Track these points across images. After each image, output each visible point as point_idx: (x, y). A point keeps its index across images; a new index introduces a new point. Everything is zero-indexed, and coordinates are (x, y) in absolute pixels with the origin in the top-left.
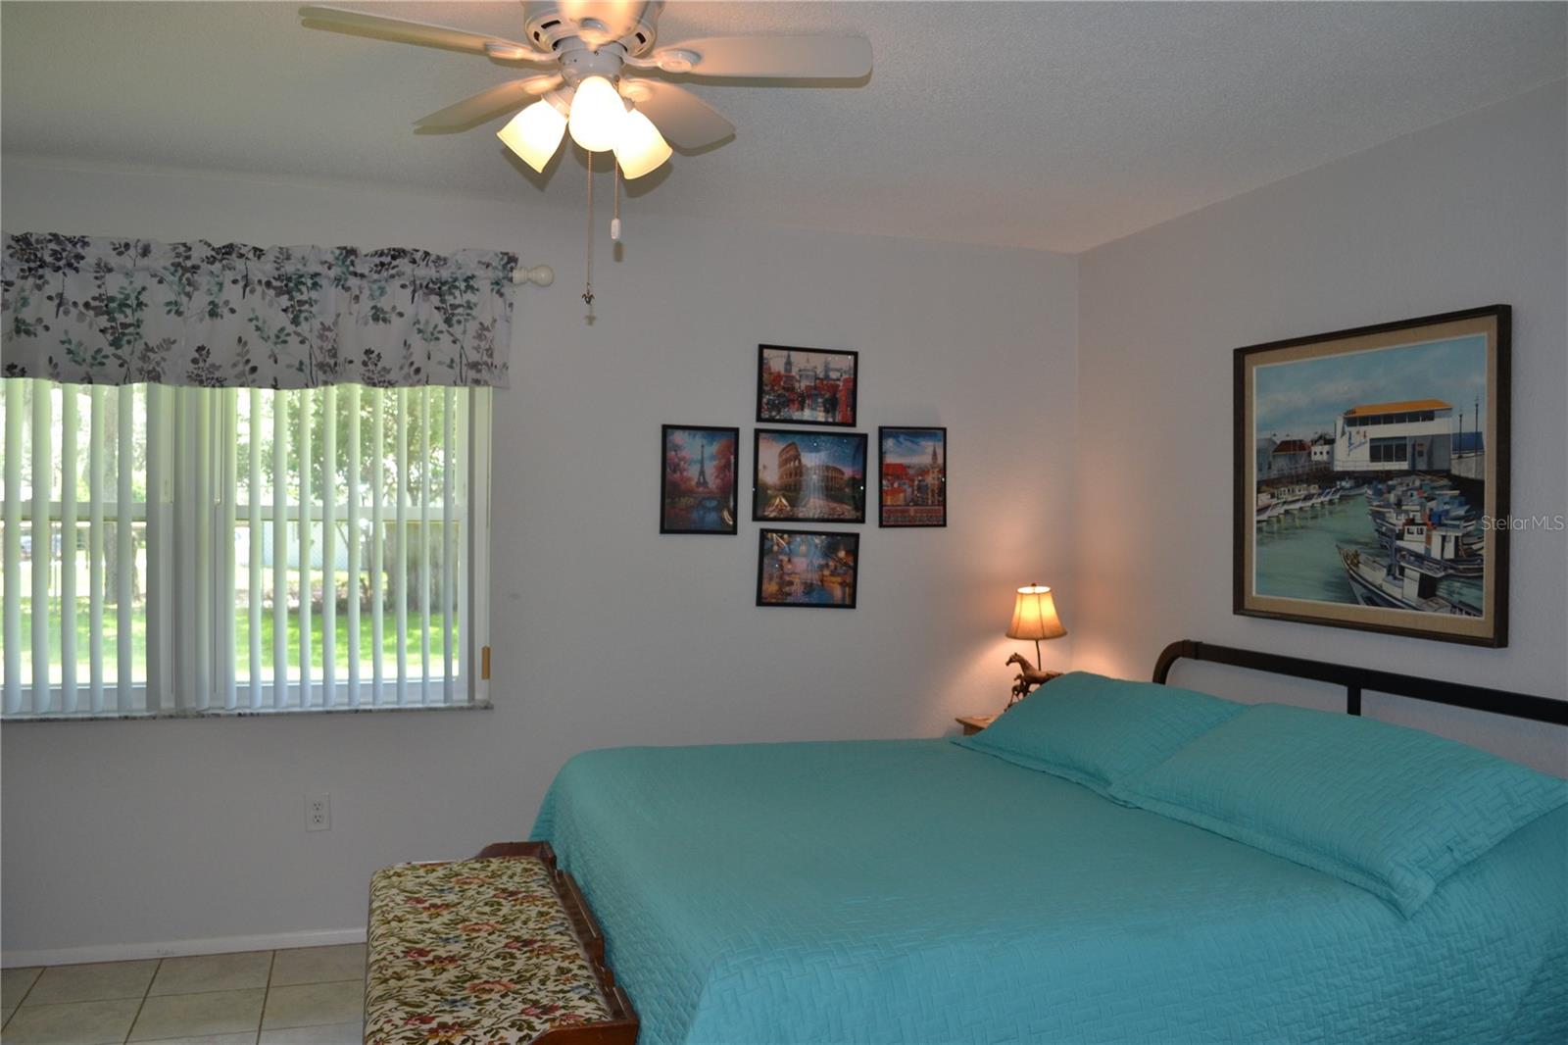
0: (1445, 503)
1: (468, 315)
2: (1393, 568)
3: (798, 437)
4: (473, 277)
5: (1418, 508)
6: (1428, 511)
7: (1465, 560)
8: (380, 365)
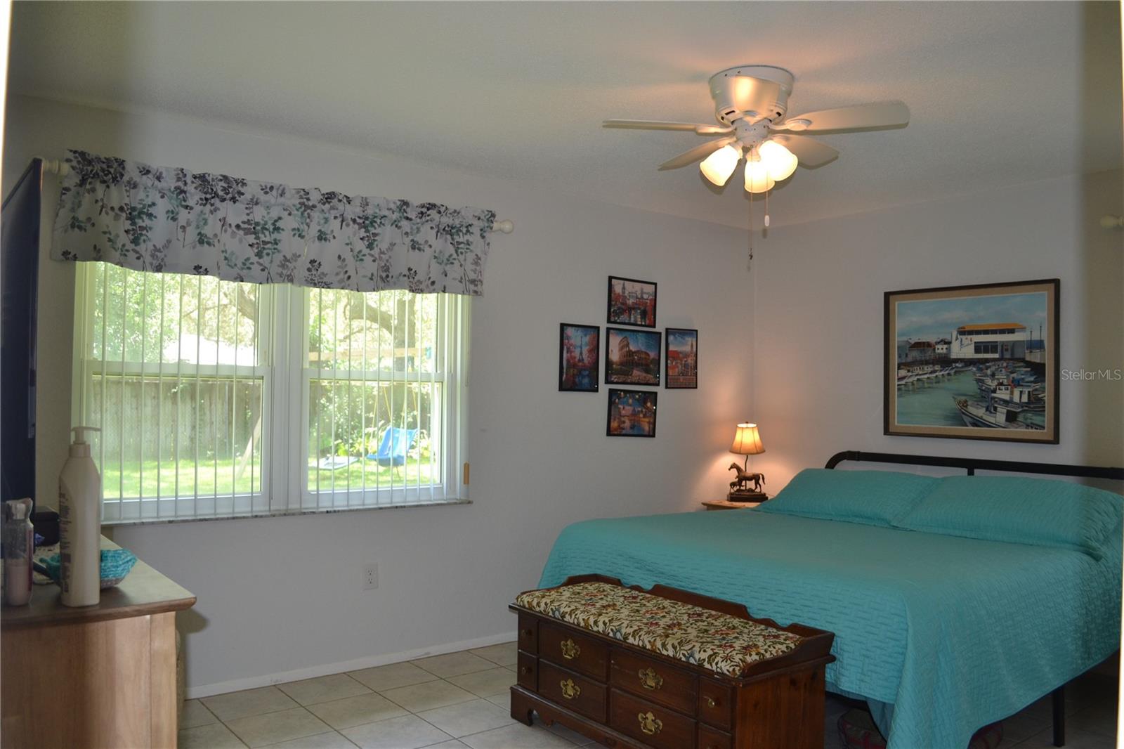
0: (1022, 375)
2: (989, 408)
3: (629, 333)
4: (470, 225)
5: (1005, 377)
6: (1011, 379)
7: (1035, 403)
8: (416, 278)
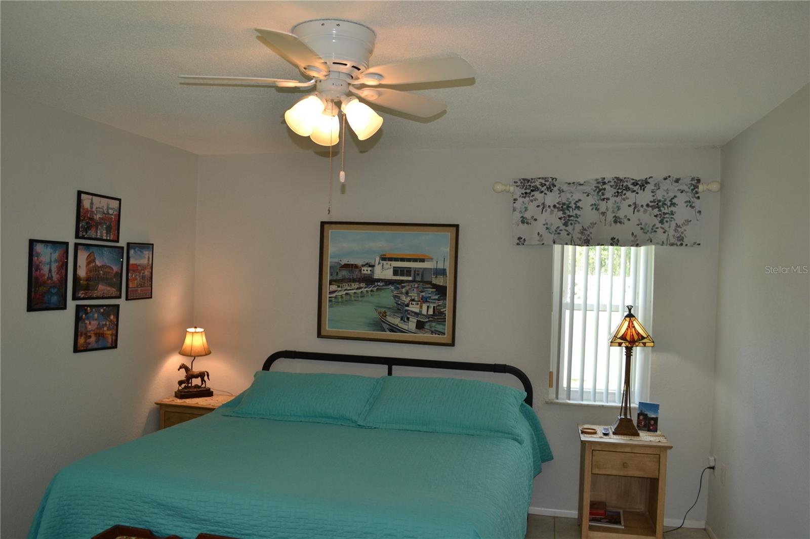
6: (421, 296)
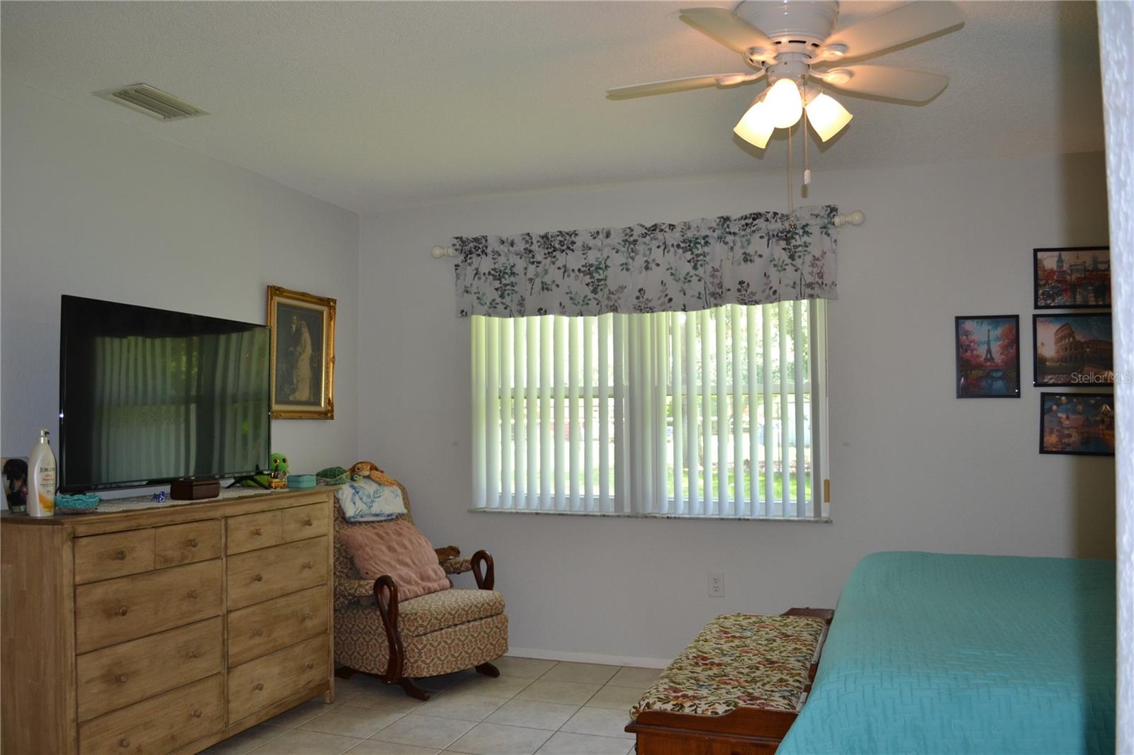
1: (805, 251)
3: (1071, 318)
8: (749, 290)
